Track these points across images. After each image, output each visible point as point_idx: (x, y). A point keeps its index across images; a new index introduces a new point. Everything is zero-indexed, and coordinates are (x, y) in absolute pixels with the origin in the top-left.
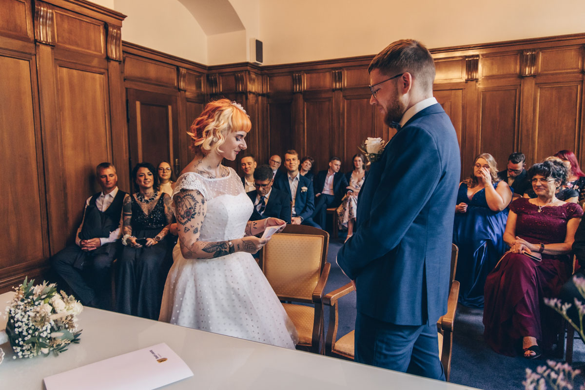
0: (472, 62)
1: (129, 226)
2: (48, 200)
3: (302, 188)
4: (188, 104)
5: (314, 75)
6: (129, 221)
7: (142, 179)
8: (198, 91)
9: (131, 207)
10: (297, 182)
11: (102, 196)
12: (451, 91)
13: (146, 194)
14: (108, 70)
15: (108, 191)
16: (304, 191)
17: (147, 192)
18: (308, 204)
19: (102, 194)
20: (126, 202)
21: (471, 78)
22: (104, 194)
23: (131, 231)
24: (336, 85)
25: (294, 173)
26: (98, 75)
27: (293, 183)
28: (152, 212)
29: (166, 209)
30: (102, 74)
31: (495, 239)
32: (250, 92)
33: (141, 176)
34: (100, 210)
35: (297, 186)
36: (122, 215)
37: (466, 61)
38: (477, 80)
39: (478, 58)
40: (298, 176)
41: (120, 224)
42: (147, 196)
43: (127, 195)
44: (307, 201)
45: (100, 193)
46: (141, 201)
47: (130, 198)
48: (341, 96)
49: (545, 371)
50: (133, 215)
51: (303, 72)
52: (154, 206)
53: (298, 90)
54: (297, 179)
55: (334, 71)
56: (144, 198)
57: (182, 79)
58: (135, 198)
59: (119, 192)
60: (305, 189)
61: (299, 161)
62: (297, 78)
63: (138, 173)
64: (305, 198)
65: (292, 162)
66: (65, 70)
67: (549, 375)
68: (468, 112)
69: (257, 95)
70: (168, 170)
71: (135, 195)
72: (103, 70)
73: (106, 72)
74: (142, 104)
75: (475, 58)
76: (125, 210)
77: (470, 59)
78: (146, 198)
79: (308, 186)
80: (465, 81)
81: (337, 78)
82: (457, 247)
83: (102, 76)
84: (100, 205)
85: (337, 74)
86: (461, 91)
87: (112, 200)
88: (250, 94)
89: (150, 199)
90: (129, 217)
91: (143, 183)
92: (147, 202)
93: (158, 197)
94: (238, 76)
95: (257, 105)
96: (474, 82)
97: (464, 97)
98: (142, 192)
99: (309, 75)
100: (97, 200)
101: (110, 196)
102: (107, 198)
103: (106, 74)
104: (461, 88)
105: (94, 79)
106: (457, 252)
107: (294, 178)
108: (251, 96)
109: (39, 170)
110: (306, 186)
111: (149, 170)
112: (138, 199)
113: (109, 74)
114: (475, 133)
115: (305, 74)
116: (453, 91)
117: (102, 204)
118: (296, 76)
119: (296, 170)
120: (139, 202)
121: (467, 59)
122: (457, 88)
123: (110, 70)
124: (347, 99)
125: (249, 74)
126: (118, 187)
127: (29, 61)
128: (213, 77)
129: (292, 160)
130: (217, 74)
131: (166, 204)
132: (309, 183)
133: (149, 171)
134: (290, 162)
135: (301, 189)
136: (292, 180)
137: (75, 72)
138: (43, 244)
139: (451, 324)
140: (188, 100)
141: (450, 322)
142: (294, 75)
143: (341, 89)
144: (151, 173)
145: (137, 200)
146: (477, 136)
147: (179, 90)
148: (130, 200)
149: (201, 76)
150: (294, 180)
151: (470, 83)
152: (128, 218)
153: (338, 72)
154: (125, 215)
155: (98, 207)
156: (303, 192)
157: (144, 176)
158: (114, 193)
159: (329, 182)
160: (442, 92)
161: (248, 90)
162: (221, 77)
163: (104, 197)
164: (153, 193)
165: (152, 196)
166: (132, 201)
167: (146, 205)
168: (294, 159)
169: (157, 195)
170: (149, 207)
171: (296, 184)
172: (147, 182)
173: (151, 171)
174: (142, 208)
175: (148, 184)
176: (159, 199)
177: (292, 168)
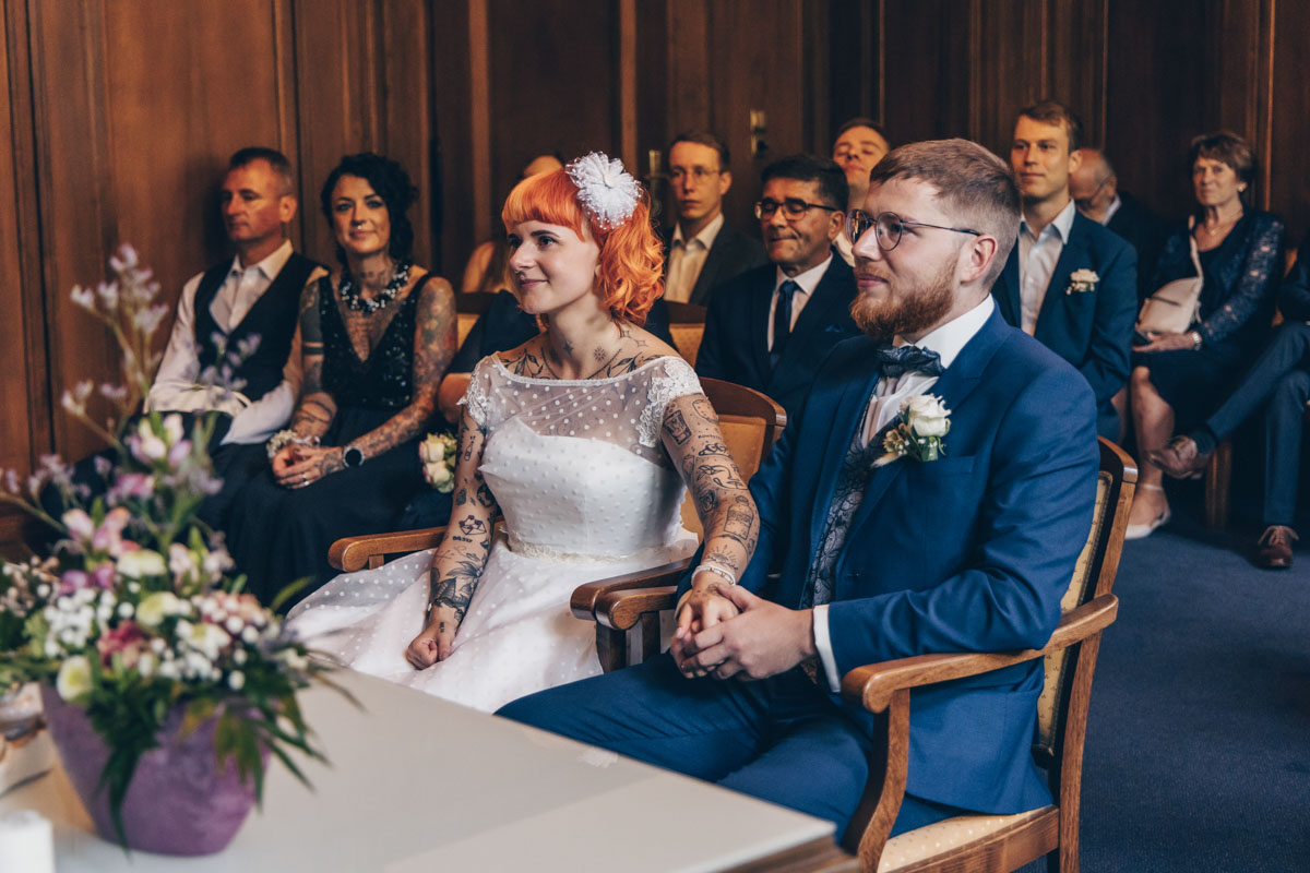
2: (48, 279)
3: (1075, 276)
6: (317, 375)
7: (343, 219)
9: (319, 321)
10: (1057, 250)
11: (234, 273)
13: (363, 275)
15: (256, 257)
16: (1081, 287)
17: (367, 271)
18: (1097, 350)
19: (237, 266)
20: (305, 301)
22: (242, 265)
27: (1035, 251)
29: (422, 336)
33: (343, 209)
34: (223, 322)
35: (1050, 267)
40: (1062, 223)
42: (368, 286)
43: (318, 274)
44: (1094, 334)
45: (231, 262)
46: (349, 303)
50: (327, 353)
52: (386, 326)
54: (1056, 233)
56: (359, 292)
60: (1085, 278)
63: (335, 195)
64: (1086, 323)
71: (336, 280)
78: (365, 294)
79: (1103, 268)
89: (376, 298)
90: (318, 358)
91: (346, 237)
92: (367, 309)
93: (402, 293)
100: (221, 290)
101: (262, 274)
102: (250, 278)
107: (1041, 228)
109: (19, 176)
110: (1094, 268)
111: (372, 184)
131: (424, 320)
132: (1113, 254)
133: (369, 192)
134: (1027, 154)
135: (1069, 282)
136: (1035, 239)
138: (31, 433)
144: (378, 199)
150: (1043, 236)
152: (316, 364)
154: (305, 350)
156: (1076, 293)
157: (351, 210)
158: (272, 264)
163: (242, 274)
164: (390, 273)
165: (387, 283)
166: (322, 298)
167: (361, 321)
168: (1044, 145)
169: (402, 282)
170: (371, 328)
171: (1051, 257)
172: (361, 232)
173: (378, 192)
174: (351, 330)
175: (363, 239)
176: (408, 299)
177: (1031, 183)
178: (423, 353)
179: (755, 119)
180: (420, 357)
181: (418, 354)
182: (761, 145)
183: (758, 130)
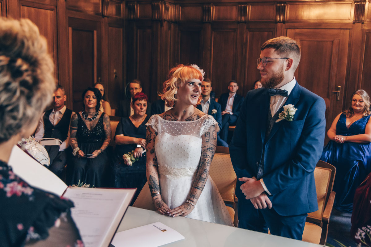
0: (360, 6)
1: (75, 138)
3: (213, 110)
4: (110, 28)
5: (222, 8)
6: (75, 134)
7: (87, 100)
8: (118, 17)
9: (77, 123)
10: (208, 105)
11: (53, 112)
12: (340, 30)
14: (56, 7)
15: (58, 109)
16: (214, 113)
17: (90, 112)
19: (53, 111)
20: (73, 118)
21: (358, 20)
22: (55, 111)
23: (77, 142)
24: (241, 18)
25: (207, 98)
26: (49, 11)
27: (205, 106)
28: (94, 128)
29: (105, 126)
30: (52, 10)
31: (365, 160)
32: (165, 20)
33: (87, 97)
34: (52, 123)
35: (208, 109)
36: (69, 128)
37: (355, 4)
38: (363, 22)
39: (365, 3)
40: (209, 100)
41: (68, 136)
42: (90, 115)
43: (74, 113)
46: (86, 119)
47: (77, 116)
48: (245, 27)
49: (365, 229)
50: (78, 130)
51: (212, 4)
52: (95, 124)
53: (207, 20)
54: (208, 102)
55: (240, 6)
56: (88, 116)
57: (106, 7)
58: (81, 115)
59: (67, 110)
60: (215, 111)
61: (211, 88)
62: (207, 8)
63: (86, 94)
65: (206, 88)
66: (26, 8)
67: (367, 231)
68: (353, 49)
69: (170, 22)
70: (102, 91)
71: (81, 113)
72: (53, 7)
73: (55, 8)
74: (73, 30)
75: (362, 3)
76: (73, 125)
77: (358, 3)
78: (89, 117)
79: (217, 109)
80: (352, 22)
81: (242, 12)
82: (335, 168)
83: (52, 12)
84: (52, 120)
85: (242, 8)
86: (349, 30)
87: (61, 116)
88: (164, 22)
89: (93, 118)
91: (87, 103)
92: (90, 120)
93: (98, 117)
94: (155, 5)
95: (169, 31)
96: (360, 24)
97: (350, 36)
98: (87, 111)
99: (217, 7)
100: (50, 116)
101: (60, 113)
102: (57, 114)
103: (55, 10)
104: (348, 28)
105: (46, 15)
106: (335, 172)
107: (206, 102)
108: (165, 24)
110: (216, 109)
112: (84, 117)
113: (58, 10)
114: (358, 67)
115: (214, 7)
116: (342, 30)
117: (53, 119)
118: (206, 7)
119: (208, 95)
120: (84, 119)
121: (355, 3)
122: (346, 28)
123: (58, 7)
124: (250, 32)
125: (165, 4)
126: (66, 106)
127: (1, 2)
128: (131, 4)
129: (206, 86)
130: (136, 2)
131: (105, 123)
132: (218, 107)
135: (212, 112)
137: (33, 9)
139: (328, 219)
140: (110, 25)
141: (327, 217)
142: (204, 6)
143: (245, 22)
145: (82, 118)
146: (359, 70)
147: (103, 16)
148: (76, 117)
149: (120, 3)
150: (206, 103)
151: (357, 24)
152: (74, 132)
153: (244, 7)
154: (72, 129)
155: (51, 120)
156: (213, 114)
157: (89, 98)
158: (63, 110)
159: (230, 103)
160: (332, 30)
161: (163, 19)
162: (139, 5)
163: (55, 113)
164: (95, 112)
165: (94, 115)
166: (78, 118)
167: (89, 122)
168: (207, 86)
169: (98, 114)
170: (92, 124)
171: (207, 106)
172: (91, 103)
173: (96, 95)
174: (86, 124)
175: (91, 105)
176: (100, 118)
177: (205, 93)
178: (107, 130)
179: (115, 71)
180: (107, 131)
181: (106, 130)
182: (116, 76)
183: (115, 73)
